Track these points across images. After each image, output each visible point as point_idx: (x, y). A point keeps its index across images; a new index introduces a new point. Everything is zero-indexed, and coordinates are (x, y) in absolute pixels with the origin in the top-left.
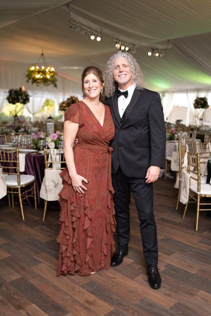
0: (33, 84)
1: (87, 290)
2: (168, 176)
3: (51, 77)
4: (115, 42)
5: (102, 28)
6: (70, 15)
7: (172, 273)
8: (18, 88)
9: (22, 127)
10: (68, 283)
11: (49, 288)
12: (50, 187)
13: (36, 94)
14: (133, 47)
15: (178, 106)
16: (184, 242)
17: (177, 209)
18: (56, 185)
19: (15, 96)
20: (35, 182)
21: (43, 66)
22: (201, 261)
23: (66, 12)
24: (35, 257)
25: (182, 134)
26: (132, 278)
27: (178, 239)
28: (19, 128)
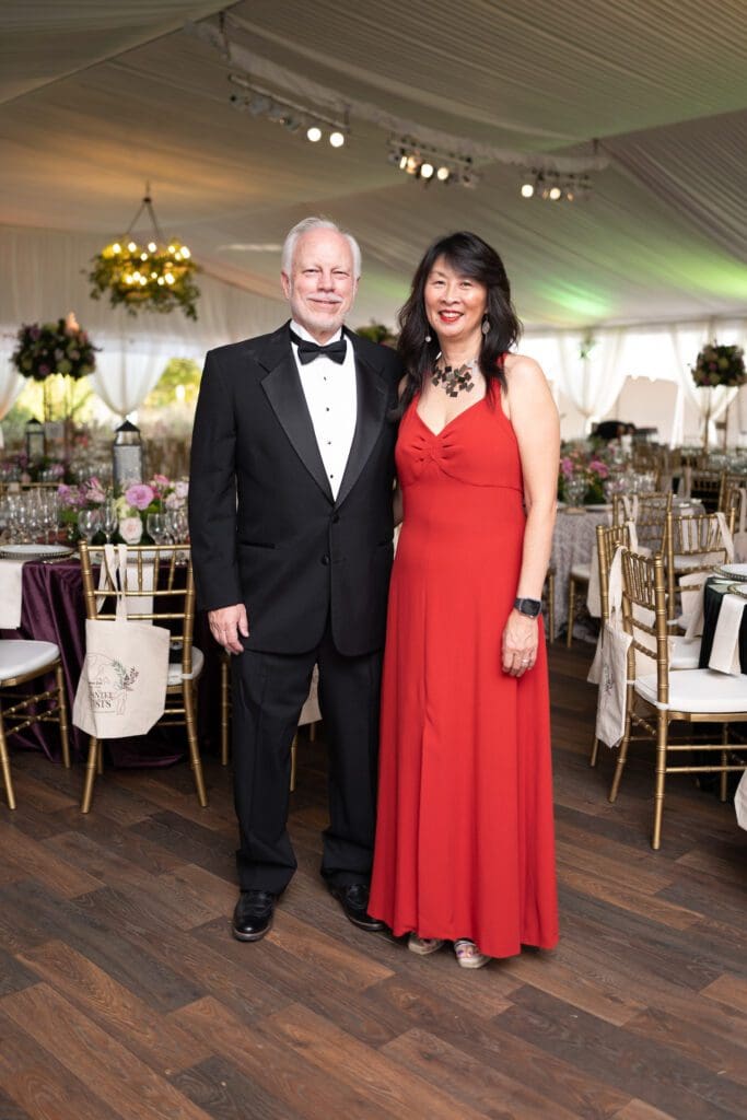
0: (114, 307)
1: (191, 1097)
2: (577, 635)
3: (181, 280)
4: (398, 153)
5: (348, 100)
6: (228, 53)
7: (535, 1022)
8: (53, 322)
9: (56, 461)
10: (123, 1064)
11: (44, 1087)
12: (105, 688)
13: (132, 341)
14: (467, 169)
15: (643, 379)
16: (602, 897)
17: (593, 763)
18: (127, 678)
19: (41, 349)
20: (61, 664)
21: (151, 241)
22: (655, 972)
23: (215, 44)
24: (19, 957)
25: (632, 479)
26: (375, 1044)
27: (579, 882)
28: (43, 465)
